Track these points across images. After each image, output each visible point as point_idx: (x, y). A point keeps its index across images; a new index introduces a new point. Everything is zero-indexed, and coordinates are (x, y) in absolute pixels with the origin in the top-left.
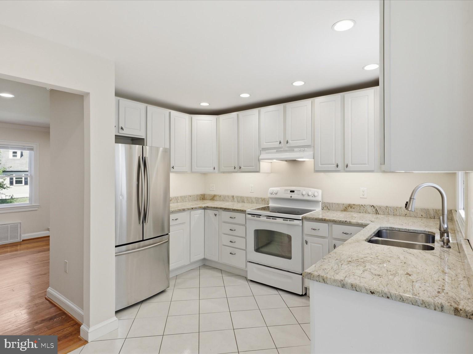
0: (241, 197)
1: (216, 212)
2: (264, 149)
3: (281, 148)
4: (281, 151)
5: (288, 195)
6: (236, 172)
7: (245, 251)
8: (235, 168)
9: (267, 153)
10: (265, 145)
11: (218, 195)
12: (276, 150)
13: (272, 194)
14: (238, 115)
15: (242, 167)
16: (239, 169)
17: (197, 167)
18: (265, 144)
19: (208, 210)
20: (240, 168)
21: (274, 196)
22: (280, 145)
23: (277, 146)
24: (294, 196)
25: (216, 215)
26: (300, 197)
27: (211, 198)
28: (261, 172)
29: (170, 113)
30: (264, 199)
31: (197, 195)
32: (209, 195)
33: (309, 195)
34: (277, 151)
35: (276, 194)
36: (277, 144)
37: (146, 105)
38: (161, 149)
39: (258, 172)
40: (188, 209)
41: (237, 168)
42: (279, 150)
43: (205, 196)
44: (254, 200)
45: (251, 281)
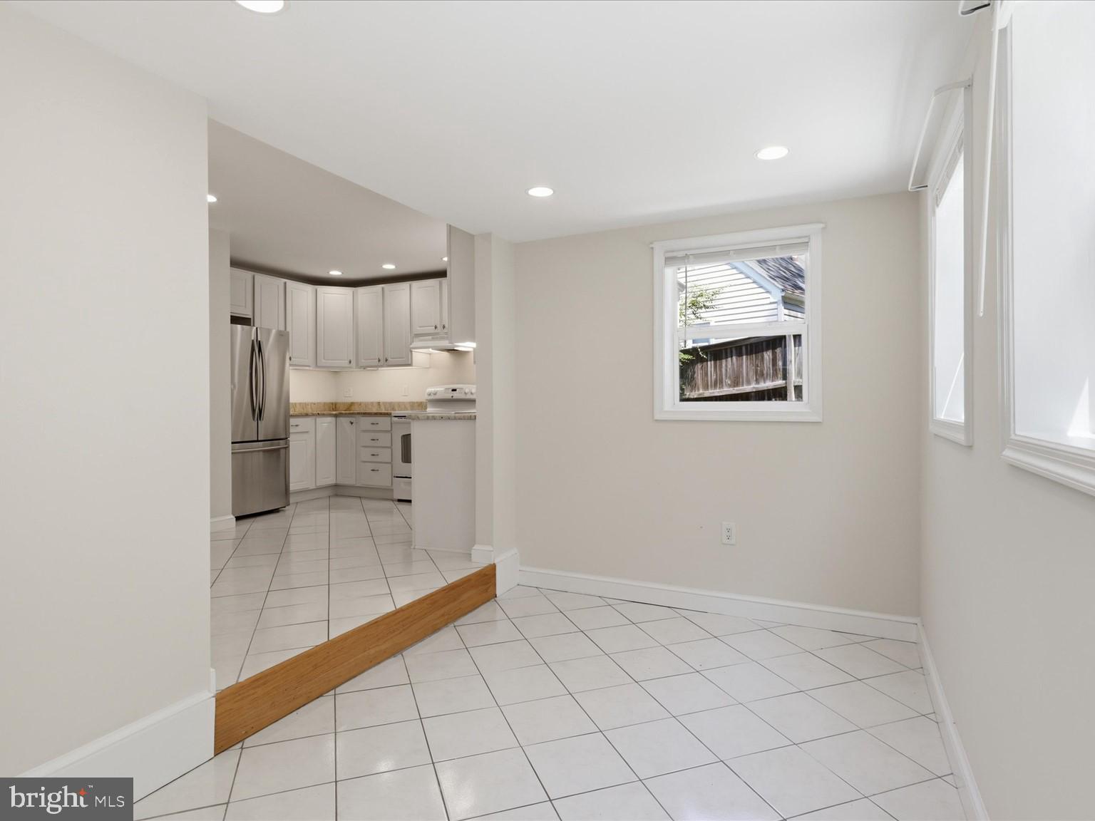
0: (391, 403)
1: (353, 420)
2: (418, 335)
3: (437, 334)
4: (437, 338)
5: (449, 395)
6: (382, 366)
7: (390, 465)
8: (379, 361)
9: (421, 341)
10: (418, 330)
11: (357, 403)
12: (430, 337)
13: (430, 395)
14: (383, 288)
15: (389, 359)
16: (385, 362)
17: (324, 359)
18: (419, 328)
19: (341, 418)
20: (386, 360)
21: (432, 397)
22: (436, 331)
23: (433, 332)
24: (456, 395)
25: (352, 423)
26: (463, 396)
27: (346, 407)
28: (414, 364)
29: (285, 283)
30: (421, 403)
31: (325, 403)
32: (344, 404)
33: (472, 393)
34: (433, 338)
35: (435, 394)
36: (431, 330)
37: (253, 273)
38: (274, 332)
39: (410, 365)
40: (313, 415)
41: (382, 361)
42: (434, 336)
43: (337, 406)
44: (408, 406)
45: (400, 501)
